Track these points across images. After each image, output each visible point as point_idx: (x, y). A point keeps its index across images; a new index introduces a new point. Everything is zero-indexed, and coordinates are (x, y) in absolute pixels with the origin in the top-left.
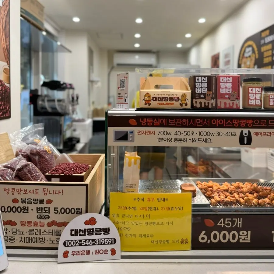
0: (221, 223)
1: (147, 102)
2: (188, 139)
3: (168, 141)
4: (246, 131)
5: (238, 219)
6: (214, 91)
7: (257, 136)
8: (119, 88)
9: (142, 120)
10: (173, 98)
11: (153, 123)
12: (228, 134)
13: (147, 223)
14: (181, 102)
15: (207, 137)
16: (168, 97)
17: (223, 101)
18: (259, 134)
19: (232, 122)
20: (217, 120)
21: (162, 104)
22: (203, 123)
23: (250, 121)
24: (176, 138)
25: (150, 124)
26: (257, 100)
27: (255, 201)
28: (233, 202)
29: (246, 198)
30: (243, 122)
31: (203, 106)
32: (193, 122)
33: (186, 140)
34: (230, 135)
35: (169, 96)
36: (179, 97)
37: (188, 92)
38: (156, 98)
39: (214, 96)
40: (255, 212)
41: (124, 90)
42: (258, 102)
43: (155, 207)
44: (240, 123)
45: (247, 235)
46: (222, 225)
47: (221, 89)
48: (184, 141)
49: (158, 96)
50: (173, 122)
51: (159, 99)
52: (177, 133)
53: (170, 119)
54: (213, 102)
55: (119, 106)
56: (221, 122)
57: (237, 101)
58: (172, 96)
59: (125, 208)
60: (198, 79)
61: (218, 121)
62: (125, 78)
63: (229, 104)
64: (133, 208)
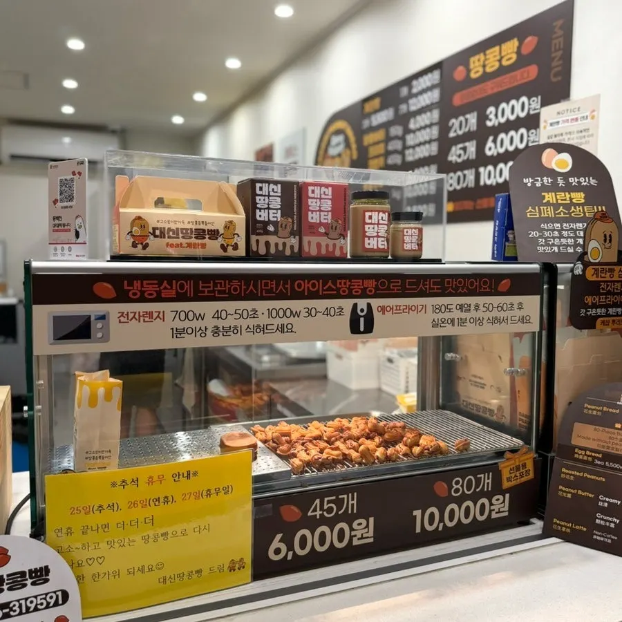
0: (315, 510)
1: (139, 241)
2: (244, 328)
3: (198, 334)
4: (362, 303)
5: (350, 495)
6: (295, 216)
7: (384, 313)
8: (55, 202)
9: (130, 284)
10: (204, 231)
11: (159, 293)
12: (327, 312)
13: (146, 539)
14: (223, 242)
15: (285, 321)
16: (191, 229)
17: (315, 240)
18: (388, 309)
19: (335, 285)
20: (306, 281)
21: (177, 246)
22: (277, 290)
23: (370, 282)
24: (215, 327)
25: (151, 294)
26: (380, 239)
27: (379, 452)
28: (337, 459)
29: (362, 448)
30: (357, 285)
31: (273, 250)
32: (255, 286)
33: (239, 329)
34: (332, 313)
35: (194, 227)
36: (218, 230)
37: (240, 218)
38: (162, 231)
39: (295, 229)
40: (380, 475)
41: (71, 207)
42: (383, 243)
43: (166, 497)
44: (351, 287)
45: (367, 526)
46: (318, 513)
47: (310, 213)
48: (235, 331)
49: (167, 226)
50: (209, 287)
51: (168, 233)
52: (218, 315)
53: (200, 282)
54: (294, 241)
55: (59, 252)
56: (314, 285)
57: (342, 241)
58: (202, 227)
59: (88, 510)
60: (261, 189)
61: (308, 283)
62: (74, 173)
63: (327, 246)
64: (111, 507)
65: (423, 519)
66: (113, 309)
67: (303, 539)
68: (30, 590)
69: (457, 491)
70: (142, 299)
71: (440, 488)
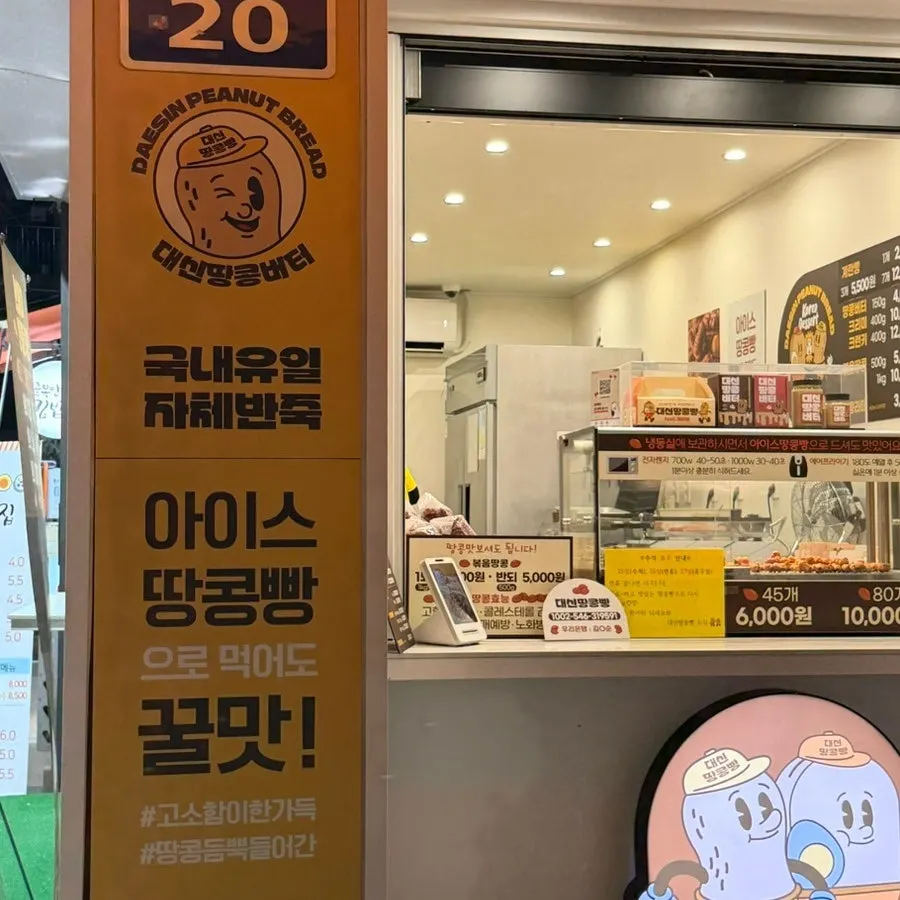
0: (767, 595)
1: (649, 416)
2: (717, 469)
3: (688, 472)
4: (798, 456)
5: (793, 589)
6: (750, 399)
7: (815, 464)
8: (596, 394)
9: (649, 440)
10: (688, 409)
11: (664, 445)
12: (773, 461)
13: (660, 594)
14: (700, 417)
15: (744, 466)
16: (680, 409)
17: (764, 415)
18: (818, 461)
19: (778, 443)
20: (758, 440)
21: (671, 418)
22: (738, 445)
23: (804, 441)
24: (699, 468)
25: (661, 446)
26: (815, 414)
30: (795, 444)
31: (734, 422)
32: (724, 443)
33: (713, 470)
34: (776, 462)
35: (682, 407)
36: (697, 409)
37: (711, 400)
38: (662, 410)
39: (750, 407)
40: (816, 579)
41: (608, 397)
42: (817, 417)
43: (672, 570)
44: (790, 445)
45: (806, 613)
46: (770, 597)
47: (760, 396)
48: (711, 472)
49: (666, 407)
50: (695, 443)
51: (666, 411)
52: (700, 461)
53: (690, 440)
54: (749, 416)
56: (763, 443)
57: (785, 415)
58: (686, 407)
59: (628, 572)
60: (725, 381)
61: (759, 442)
62: (611, 377)
63: (773, 419)
64: (641, 571)
65: (851, 615)
66: (640, 455)
67: (760, 614)
68: (600, 609)
69: (878, 597)
70: (656, 449)
71: (864, 594)
